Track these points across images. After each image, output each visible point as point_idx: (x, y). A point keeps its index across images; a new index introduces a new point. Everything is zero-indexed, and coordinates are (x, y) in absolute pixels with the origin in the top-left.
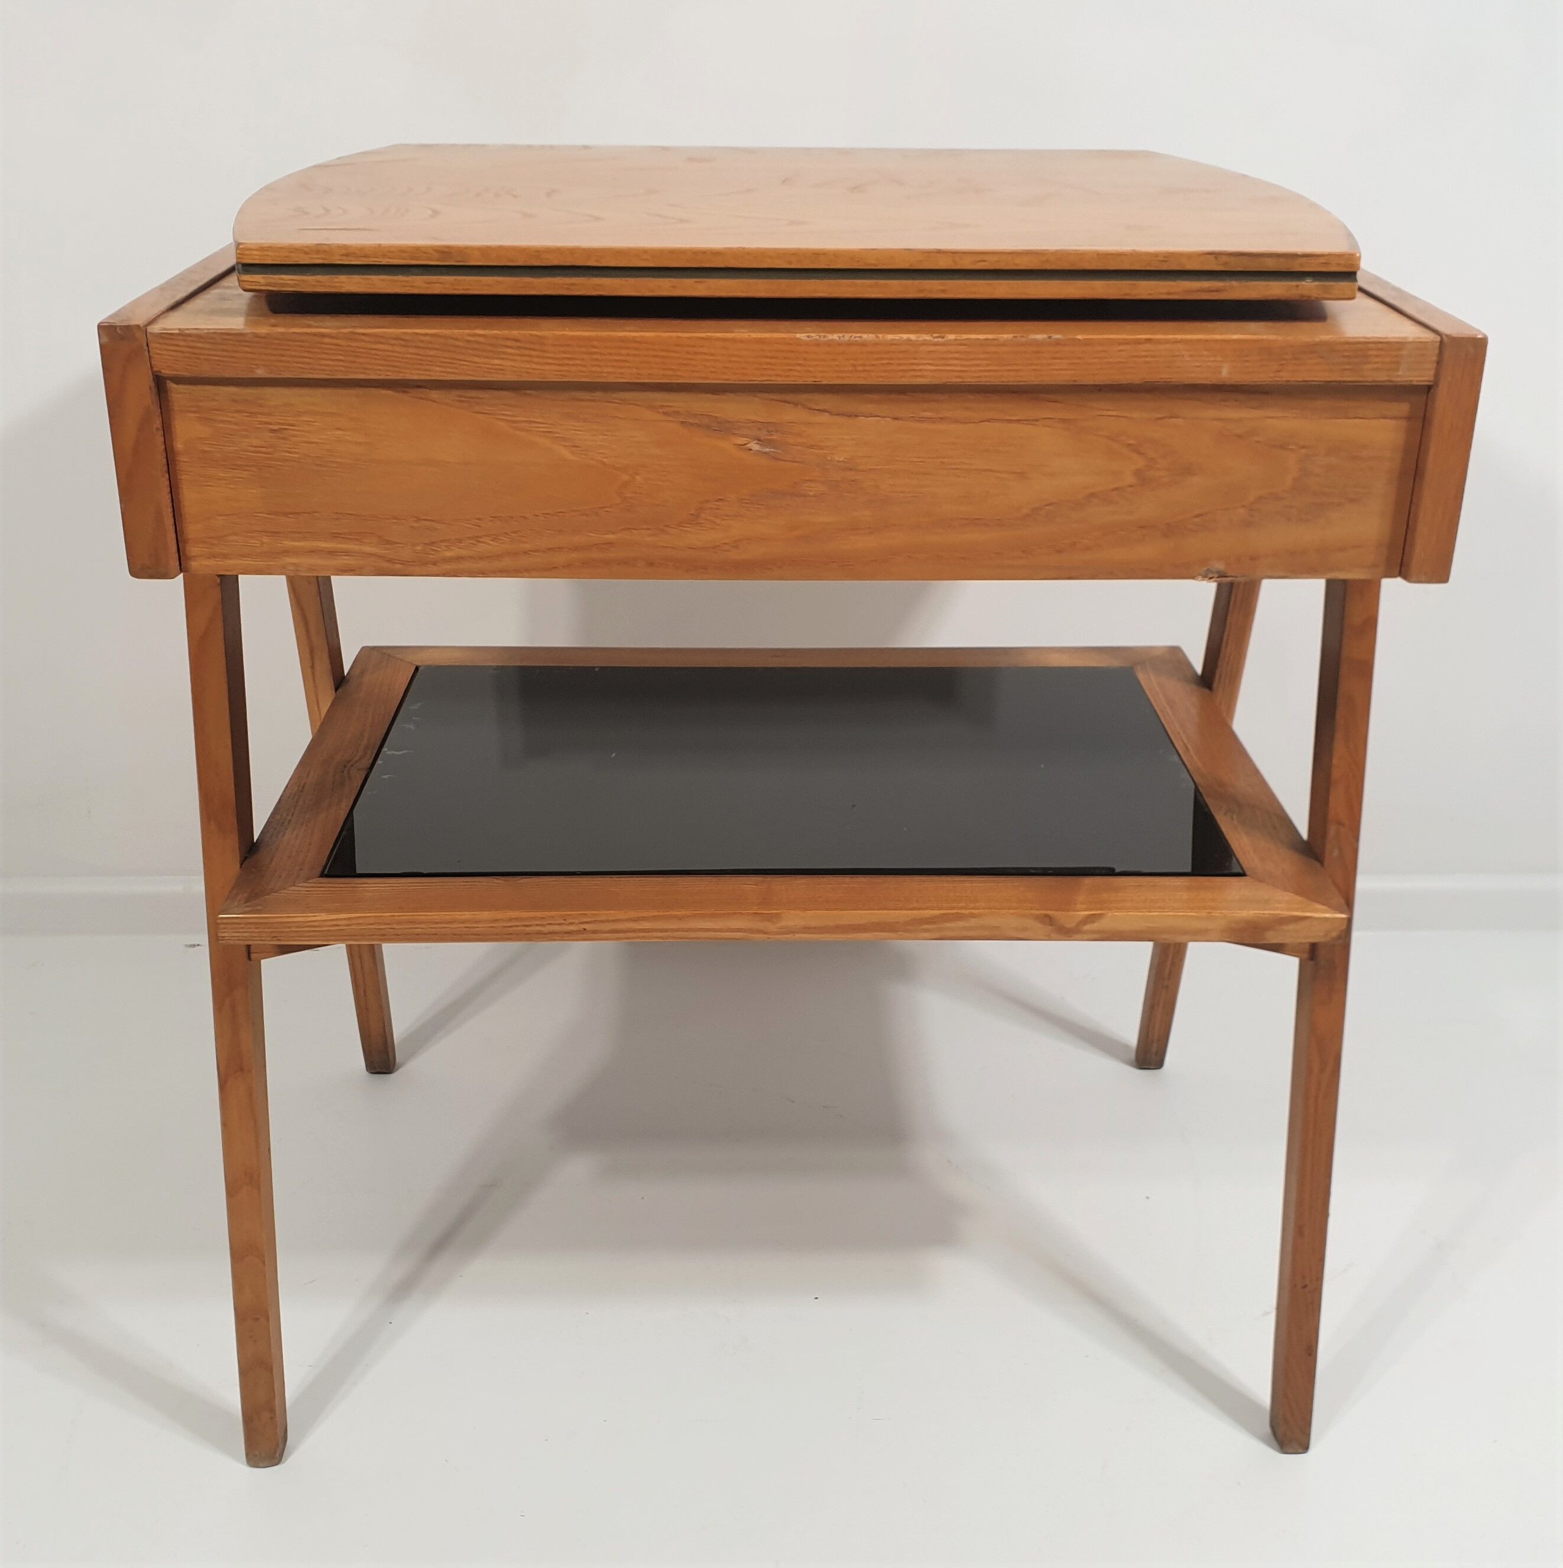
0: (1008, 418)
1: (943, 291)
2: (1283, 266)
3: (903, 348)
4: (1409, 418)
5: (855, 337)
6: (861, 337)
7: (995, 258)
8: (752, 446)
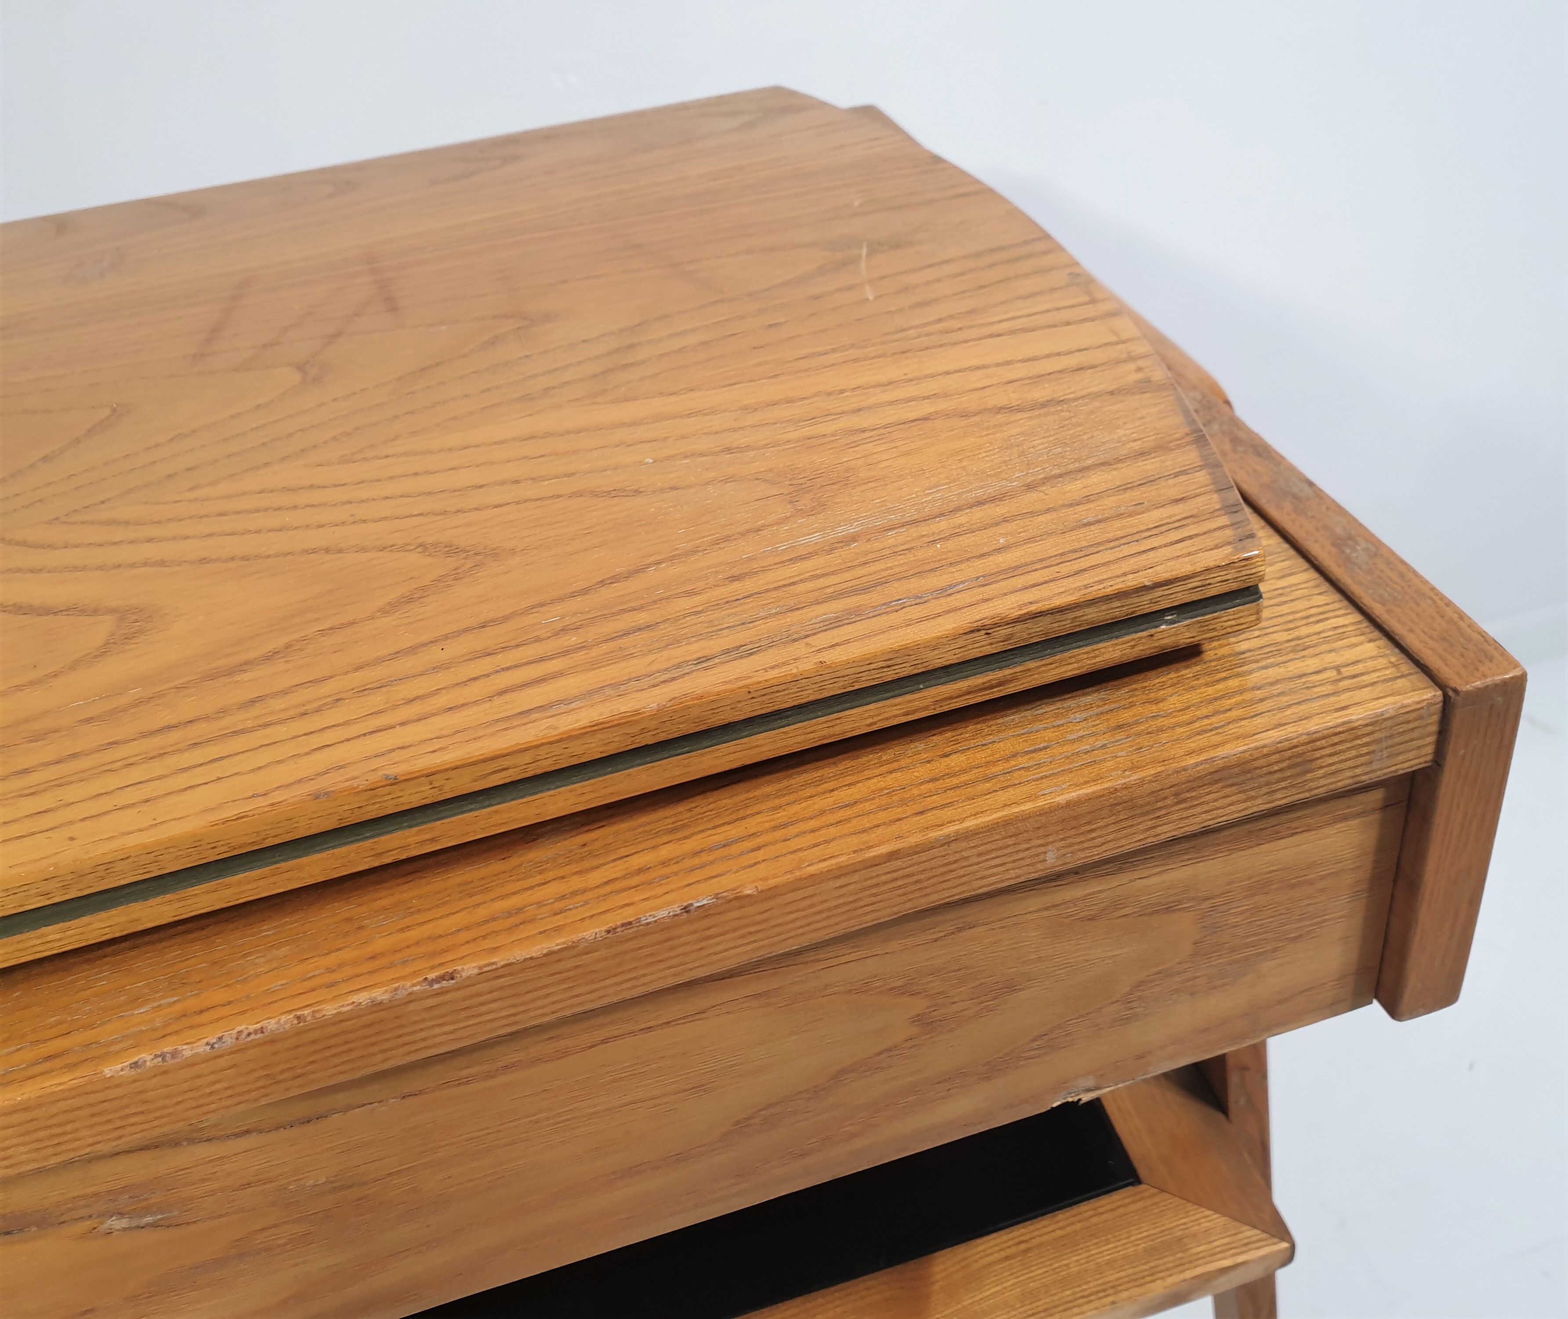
0: (642, 1026)
1: (433, 840)
2: (1117, 610)
3: (368, 1019)
4: (1385, 808)
5: (249, 1034)
6: (262, 1030)
7: (527, 757)
8: (111, 1225)
